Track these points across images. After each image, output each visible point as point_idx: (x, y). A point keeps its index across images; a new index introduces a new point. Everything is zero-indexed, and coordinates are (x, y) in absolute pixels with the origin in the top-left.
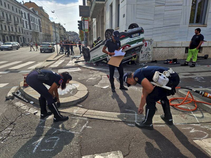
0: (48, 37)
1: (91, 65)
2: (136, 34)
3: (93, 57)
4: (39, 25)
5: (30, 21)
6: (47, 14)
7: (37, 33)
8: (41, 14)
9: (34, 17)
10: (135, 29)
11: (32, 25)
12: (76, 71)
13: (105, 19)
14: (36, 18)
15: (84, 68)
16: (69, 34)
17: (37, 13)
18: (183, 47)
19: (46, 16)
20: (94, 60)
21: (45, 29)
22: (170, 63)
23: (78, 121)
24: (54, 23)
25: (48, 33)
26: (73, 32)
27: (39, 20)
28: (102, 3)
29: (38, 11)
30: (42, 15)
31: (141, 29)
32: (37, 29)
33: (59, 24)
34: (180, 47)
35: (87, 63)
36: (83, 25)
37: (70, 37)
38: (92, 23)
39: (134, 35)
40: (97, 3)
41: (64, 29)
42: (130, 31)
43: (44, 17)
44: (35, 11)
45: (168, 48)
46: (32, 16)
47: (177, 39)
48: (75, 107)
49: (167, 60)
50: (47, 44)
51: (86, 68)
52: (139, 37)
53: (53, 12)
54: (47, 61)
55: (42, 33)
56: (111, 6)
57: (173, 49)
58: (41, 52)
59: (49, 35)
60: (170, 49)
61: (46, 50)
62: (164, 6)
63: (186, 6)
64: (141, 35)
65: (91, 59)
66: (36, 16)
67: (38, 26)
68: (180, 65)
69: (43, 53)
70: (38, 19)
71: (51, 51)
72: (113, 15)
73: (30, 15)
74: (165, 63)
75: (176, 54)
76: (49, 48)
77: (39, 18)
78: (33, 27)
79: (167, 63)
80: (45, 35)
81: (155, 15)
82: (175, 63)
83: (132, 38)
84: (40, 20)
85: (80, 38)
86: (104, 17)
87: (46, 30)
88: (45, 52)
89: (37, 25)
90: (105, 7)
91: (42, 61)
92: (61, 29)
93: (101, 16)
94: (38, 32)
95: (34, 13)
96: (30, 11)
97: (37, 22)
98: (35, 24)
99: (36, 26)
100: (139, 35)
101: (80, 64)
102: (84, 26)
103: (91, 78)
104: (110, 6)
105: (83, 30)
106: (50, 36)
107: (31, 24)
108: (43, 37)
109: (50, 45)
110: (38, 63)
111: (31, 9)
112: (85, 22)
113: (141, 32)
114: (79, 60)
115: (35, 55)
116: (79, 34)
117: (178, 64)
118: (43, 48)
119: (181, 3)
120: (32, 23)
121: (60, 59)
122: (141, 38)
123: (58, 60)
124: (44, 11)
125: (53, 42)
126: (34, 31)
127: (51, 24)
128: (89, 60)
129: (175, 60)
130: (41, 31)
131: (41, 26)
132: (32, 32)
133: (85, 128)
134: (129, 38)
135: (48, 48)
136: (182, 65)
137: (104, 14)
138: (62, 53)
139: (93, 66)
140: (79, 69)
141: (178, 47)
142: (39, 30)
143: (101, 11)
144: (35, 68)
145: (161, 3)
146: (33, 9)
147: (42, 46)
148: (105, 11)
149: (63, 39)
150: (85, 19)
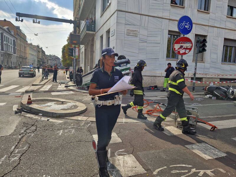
0: (23, 60)
1: (83, 89)
2: (124, 64)
3: (85, 82)
4: (13, 46)
5: (3, 41)
6: (24, 34)
7: (10, 55)
8: (17, 34)
9: (8, 37)
10: (123, 60)
11: (5, 46)
12: (69, 94)
13: (95, 48)
14: (10, 38)
15: (77, 91)
16: (49, 58)
17: (13, 33)
18: (162, 76)
19: (23, 37)
20: (86, 84)
21: (20, 50)
22: (152, 89)
23: (83, 123)
24: (31, 44)
25: (23, 55)
26: (54, 56)
27: (14, 40)
28: (93, 33)
29: (13, 31)
30: (19, 35)
31: (127, 60)
32: (10, 51)
33: (38, 46)
34: (161, 76)
35: (78, 88)
36: (74, 51)
37: (49, 62)
38: (80, 49)
39: (122, 64)
40: (87, 32)
41: (43, 52)
42: (119, 62)
43: (21, 37)
44: (11, 31)
45: (150, 77)
46: (6, 35)
47: (158, 70)
48: (78, 116)
49: (150, 87)
50: (28, 68)
51: (79, 91)
52: (126, 67)
53: (36, 35)
54: (33, 85)
55: (16, 55)
56: (102, 37)
57: (154, 78)
58: (20, 76)
59: (24, 58)
60: (152, 77)
61: (26, 74)
62: (146, 43)
63: (163, 44)
64: (128, 65)
65: (83, 83)
66: (10, 36)
67: (11, 47)
68: (160, 90)
69: (22, 77)
70: (12, 39)
71: (33, 75)
72: (103, 45)
73: (4, 34)
74: (148, 89)
75: (157, 82)
76: (30, 72)
77: (15, 39)
78: (5, 48)
79: (150, 89)
80: (20, 58)
81: (139, 49)
82: (156, 89)
83: (120, 67)
84: (16, 41)
85: (62, 63)
86: (94, 46)
87: (22, 52)
88: (23, 77)
89: (11, 45)
90: (95, 37)
91: (27, 85)
92: (40, 52)
93: (90, 44)
94: (11, 53)
95: (9, 32)
96: (4, 30)
97: (11, 43)
98: (9, 44)
99: (9, 47)
100: (127, 65)
101: (71, 88)
102: (75, 53)
103: (86, 99)
104: (100, 37)
105: (74, 56)
106: (26, 59)
107: (4, 44)
108: (17, 60)
109: (31, 69)
110: (24, 87)
111: (5, 28)
112: (76, 49)
113: (128, 62)
114: (68, 85)
115: (15, 79)
116: (61, 58)
117: (158, 90)
118: (23, 72)
119: (159, 42)
120: (6, 43)
121: (46, 84)
122: (128, 67)
123: (44, 84)
124: (21, 31)
125: (29, 65)
126: (6, 52)
127: (28, 45)
128: (81, 85)
129: (156, 87)
130: (15, 53)
131: (16, 48)
132: (4, 53)
133: (90, 126)
134: (118, 67)
135: (28, 72)
136: (162, 91)
137: (94, 42)
138: (46, 78)
139: (85, 90)
140: (72, 92)
141: (159, 76)
142: (13, 51)
143: (91, 39)
144: (25, 91)
145: (144, 41)
146: (8, 29)
147: (21, 70)
148: (95, 40)
149: (41, 63)
150: (76, 46)
